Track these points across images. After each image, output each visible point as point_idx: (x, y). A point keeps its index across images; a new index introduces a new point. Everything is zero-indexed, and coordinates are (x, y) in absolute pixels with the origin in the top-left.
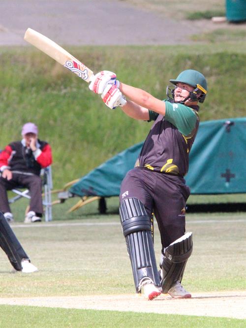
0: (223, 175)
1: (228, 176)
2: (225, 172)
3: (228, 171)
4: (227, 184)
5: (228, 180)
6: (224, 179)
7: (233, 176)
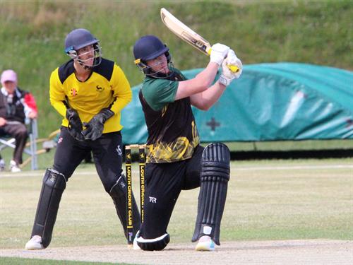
0: (208, 124)
1: (213, 125)
2: (210, 121)
3: (213, 119)
4: (212, 133)
5: (213, 129)
6: (209, 128)
7: (218, 125)
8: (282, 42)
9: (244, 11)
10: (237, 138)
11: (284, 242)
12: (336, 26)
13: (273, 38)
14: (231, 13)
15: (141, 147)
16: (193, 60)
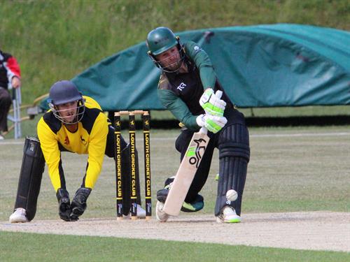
11: (283, 215)
15: (131, 113)
16: (187, 22)
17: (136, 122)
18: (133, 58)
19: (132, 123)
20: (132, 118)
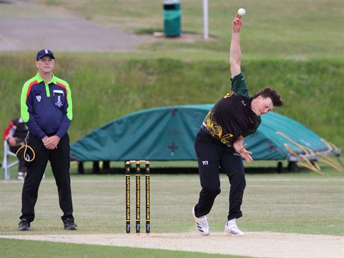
0: (169, 147)
1: (173, 148)
2: (170, 145)
3: (173, 144)
4: (172, 154)
5: (173, 151)
6: (170, 150)
7: (177, 148)
8: (218, 89)
9: (191, 66)
10: (190, 158)
12: (257, 78)
13: (212, 86)
14: (181, 67)
15: (138, 162)
16: (153, 101)
17: (141, 169)
18: (122, 126)
19: (138, 169)
20: (138, 165)
